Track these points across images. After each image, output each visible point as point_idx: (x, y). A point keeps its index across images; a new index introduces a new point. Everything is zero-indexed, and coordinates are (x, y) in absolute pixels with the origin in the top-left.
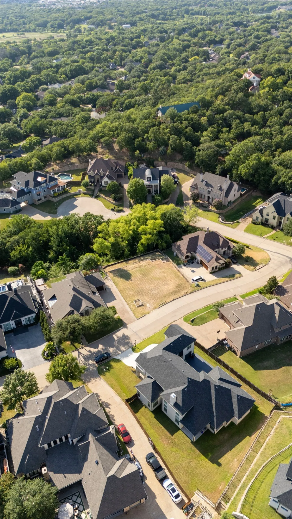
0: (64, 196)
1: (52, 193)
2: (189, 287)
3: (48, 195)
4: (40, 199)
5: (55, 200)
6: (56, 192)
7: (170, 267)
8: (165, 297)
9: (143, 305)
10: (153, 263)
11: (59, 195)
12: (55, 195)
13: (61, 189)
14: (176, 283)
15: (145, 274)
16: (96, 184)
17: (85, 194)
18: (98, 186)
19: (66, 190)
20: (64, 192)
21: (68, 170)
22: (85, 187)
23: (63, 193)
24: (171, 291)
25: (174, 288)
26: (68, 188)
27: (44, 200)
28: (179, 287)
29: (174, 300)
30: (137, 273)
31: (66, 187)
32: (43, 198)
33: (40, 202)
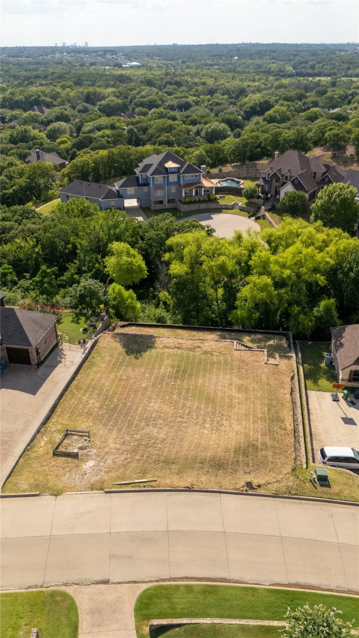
0: (203, 206)
1: (184, 195)
2: (289, 469)
3: (177, 199)
4: (161, 202)
5: (184, 208)
6: (191, 196)
7: (272, 382)
8: (168, 462)
9: (75, 456)
10: (237, 353)
11: (195, 202)
12: (187, 200)
13: (203, 194)
14: (247, 436)
15: (185, 371)
16: (269, 195)
17: (242, 209)
18: (272, 200)
19: (212, 197)
20: (207, 199)
21: (245, 176)
22: (248, 199)
23: (204, 201)
24: (209, 454)
25: (227, 450)
26: (218, 196)
27: (166, 205)
28: (245, 454)
29: (189, 490)
30: (167, 362)
31: (214, 192)
32: (166, 201)
33: (159, 207)
